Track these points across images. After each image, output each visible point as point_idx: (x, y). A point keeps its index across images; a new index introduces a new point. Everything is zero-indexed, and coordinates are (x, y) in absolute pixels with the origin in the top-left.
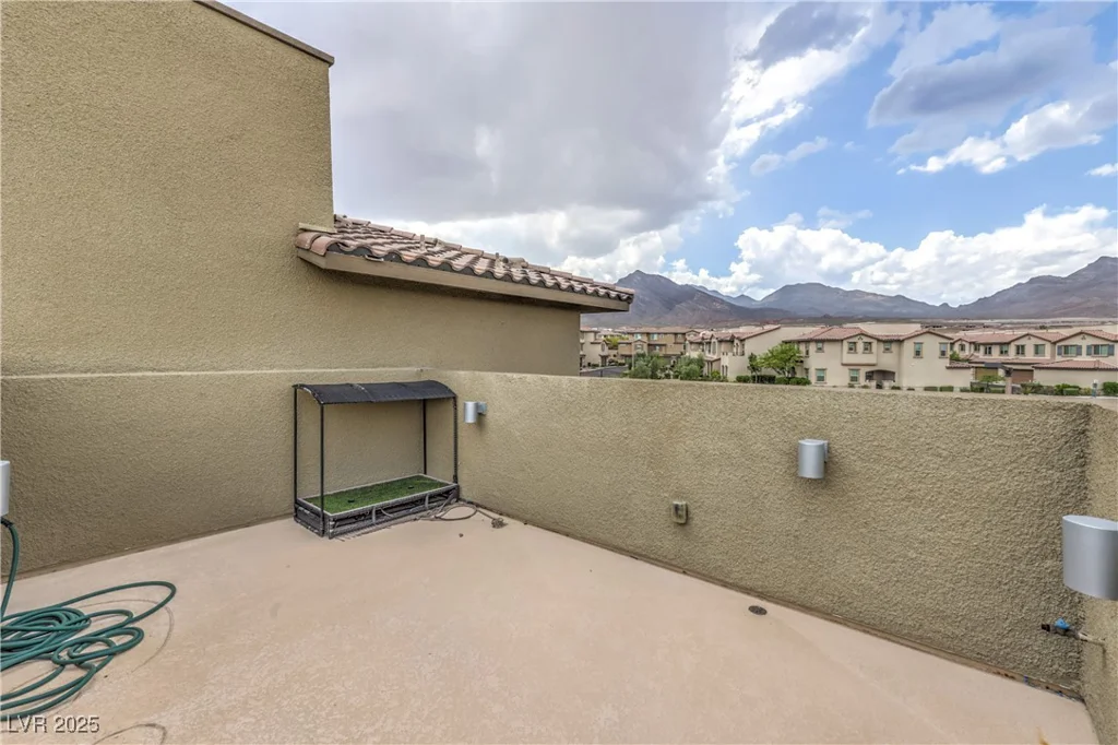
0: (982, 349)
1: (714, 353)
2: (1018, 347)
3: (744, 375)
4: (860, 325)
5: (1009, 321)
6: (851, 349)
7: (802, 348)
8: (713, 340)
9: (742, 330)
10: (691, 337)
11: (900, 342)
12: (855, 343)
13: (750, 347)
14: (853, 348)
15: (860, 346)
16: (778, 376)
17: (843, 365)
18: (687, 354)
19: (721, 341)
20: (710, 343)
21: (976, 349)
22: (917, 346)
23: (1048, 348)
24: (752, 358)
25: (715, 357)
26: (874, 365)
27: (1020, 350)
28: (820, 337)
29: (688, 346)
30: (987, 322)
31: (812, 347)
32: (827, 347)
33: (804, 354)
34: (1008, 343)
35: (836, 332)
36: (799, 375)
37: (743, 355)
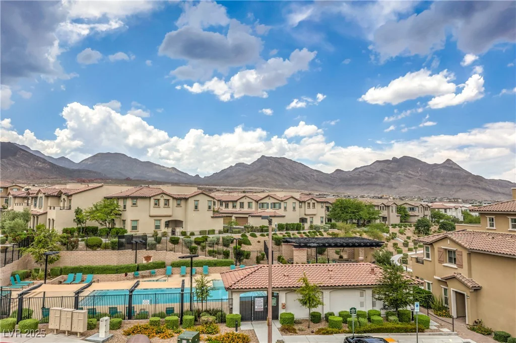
0: (224, 204)
1: (40, 207)
2: (241, 203)
3: (70, 227)
4: (161, 186)
5: (227, 187)
6: (156, 204)
7: (121, 203)
8: (40, 195)
9: (68, 186)
10: (14, 192)
11: (186, 199)
12: (159, 200)
13: (76, 202)
14: (157, 204)
15: (162, 202)
16: (100, 227)
17: (151, 216)
18: (9, 208)
19: (48, 197)
20: (36, 198)
21: (221, 205)
22: (196, 203)
23: (254, 204)
24: (78, 212)
25: (42, 211)
26: (170, 216)
27: (242, 205)
28: (135, 195)
29: (12, 201)
30: (218, 187)
31: (129, 203)
32: (140, 203)
33: (122, 209)
34: (236, 201)
35: (145, 192)
36: (117, 226)
37: (70, 209)
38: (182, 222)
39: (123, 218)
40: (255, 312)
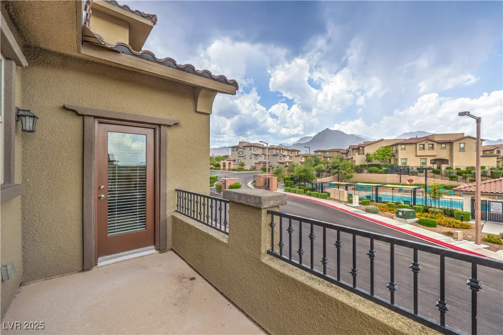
3: (363, 164)
6: (421, 148)
7: (394, 148)
11: (451, 143)
12: (424, 145)
13: (367, 150)
15: (427, 146)
17: (417, 156)
22: (462, 145)
24: (368, 155)
26: (435, 156)
28: (403, 142)
31: (400, 147)
32: (408, 147)
33: (395, 151)
35: (413, 140)
36: (392, 163)
37: (364, 154)
38: (448, 160)
39: (396, 158)
40: (490, 214)
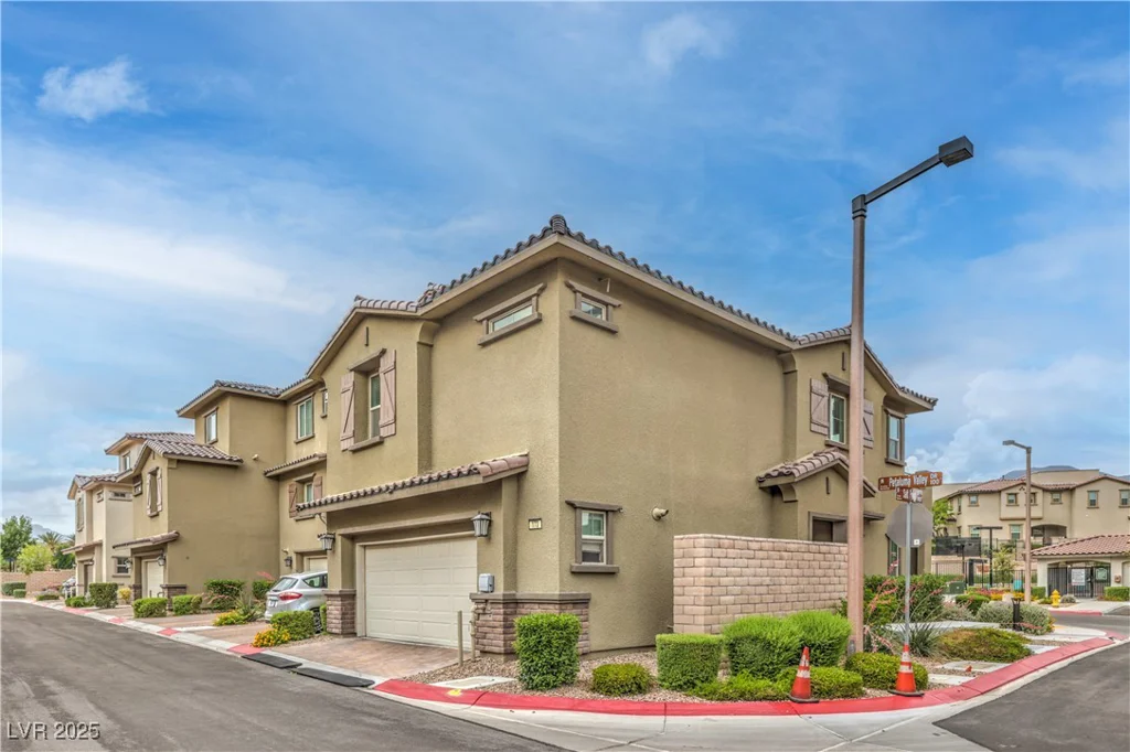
38: (1064, 527)
39: (958, 524)
40: (1071, 587)
